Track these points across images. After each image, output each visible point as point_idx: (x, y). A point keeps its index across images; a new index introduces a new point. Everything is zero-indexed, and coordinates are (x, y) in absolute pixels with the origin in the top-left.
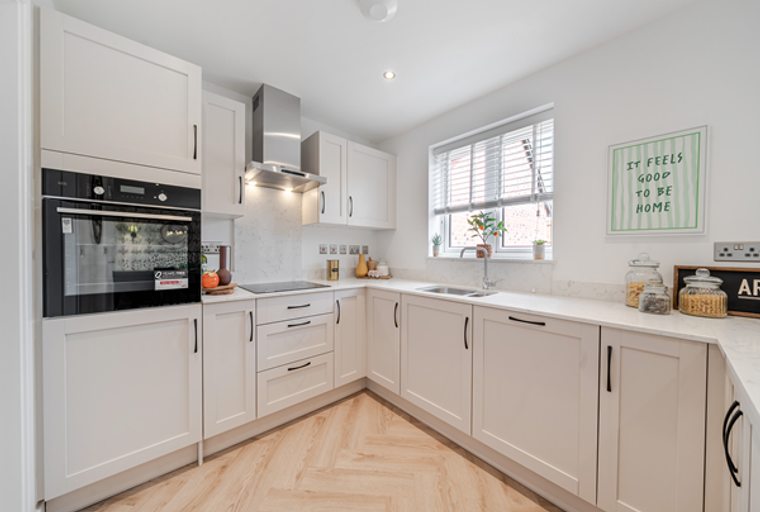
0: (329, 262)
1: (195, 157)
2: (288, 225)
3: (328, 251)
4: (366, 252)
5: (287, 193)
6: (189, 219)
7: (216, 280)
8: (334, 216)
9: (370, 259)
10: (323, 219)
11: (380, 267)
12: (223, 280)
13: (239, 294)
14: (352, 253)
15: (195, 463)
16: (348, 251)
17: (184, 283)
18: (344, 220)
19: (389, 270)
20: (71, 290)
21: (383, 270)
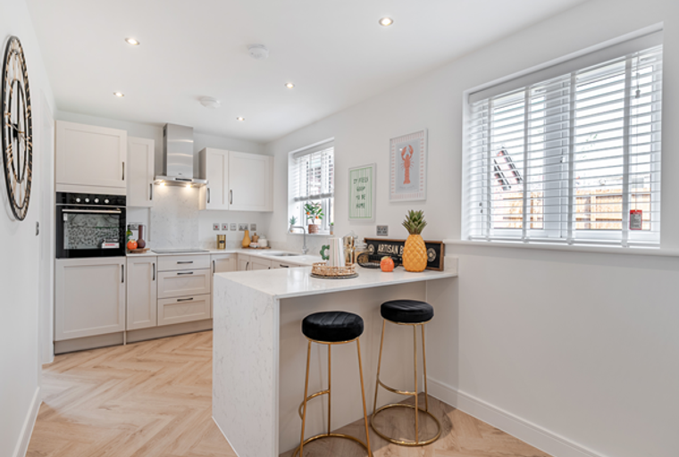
0: (218, 236)
1: (123, 179)
2: (187, 210)
3: (220, 228)
4: (254, 229)
5: (188, 189)
6: (120, 212)
7: (136, 245)
8: (218, 203)
9: (255, 235)
10: (209, 206)
11: (260, 241)
12: (140, 246)
13: (149, 253)
14: (241, 229)
15: (122, 344)
16: (238, 228)
17: (117, 246)
18: (226, 206)
19: (268, 242)
20: (67, 246)
21: (262, 242)
